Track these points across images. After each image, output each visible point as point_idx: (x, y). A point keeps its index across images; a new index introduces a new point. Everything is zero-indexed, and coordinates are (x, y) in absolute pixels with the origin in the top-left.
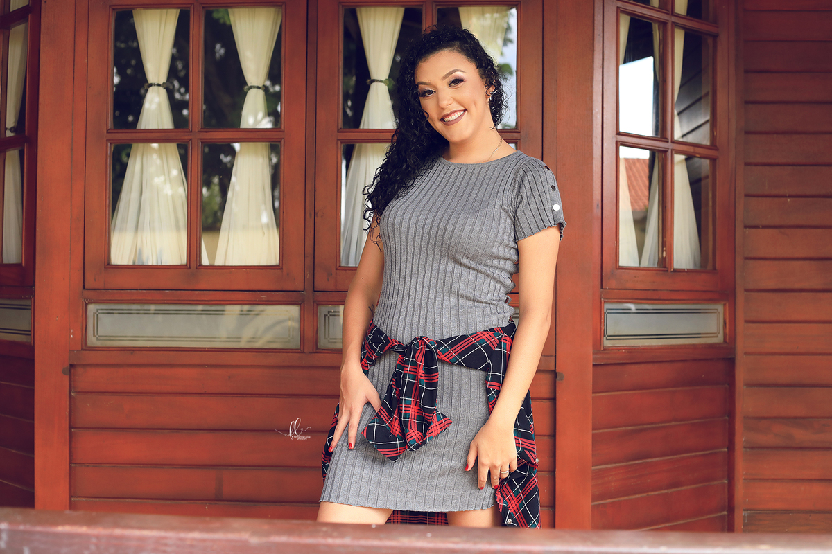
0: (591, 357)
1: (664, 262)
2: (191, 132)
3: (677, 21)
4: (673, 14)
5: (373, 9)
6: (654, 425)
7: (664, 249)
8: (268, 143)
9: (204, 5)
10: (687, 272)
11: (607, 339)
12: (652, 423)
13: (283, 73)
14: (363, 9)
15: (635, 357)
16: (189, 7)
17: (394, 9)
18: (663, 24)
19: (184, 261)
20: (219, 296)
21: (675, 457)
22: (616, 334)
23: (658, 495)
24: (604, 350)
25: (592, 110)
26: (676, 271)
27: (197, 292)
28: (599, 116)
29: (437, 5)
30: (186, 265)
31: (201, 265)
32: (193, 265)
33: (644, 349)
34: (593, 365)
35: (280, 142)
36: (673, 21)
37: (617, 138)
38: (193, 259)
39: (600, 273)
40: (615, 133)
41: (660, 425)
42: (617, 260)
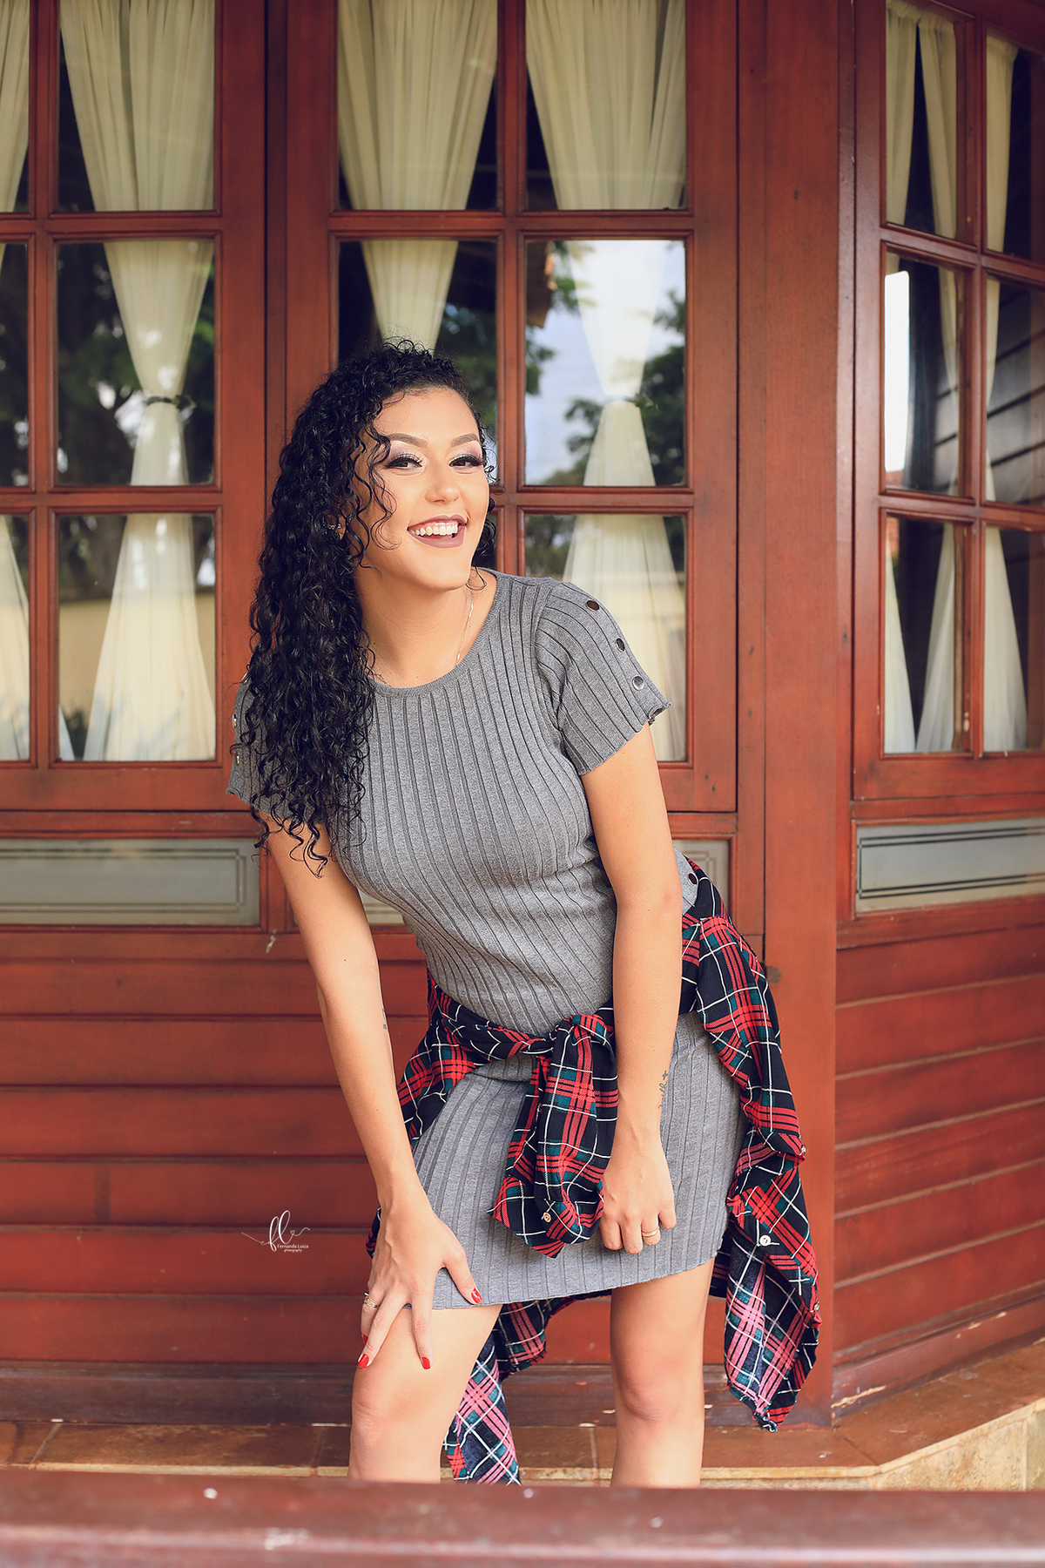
0: (834, 934)
1: (967, 740)
2: (35, 493)
3: (990, 266)
4: (983, 251)
5: (395, 243)
6: (944, 1057)
7: (967, 715)
8: (188, 516)
9: (56, 236)
10: (1008, 758)
11: (861, 898)
12: (941, 1053)
13: (218, 373)
14: (376, 244)
15: (914, 927)
16: (26, 240)
17: (439, 244)
18: (964, 272)
19: (25, 755)
20: (94, 821)
21: (983, 1114)
22: (877, 887)
23: (952, 1191)
24: (857, 919)
25: (834, 447)
26: (988, 757)
27: (51, 815)
28: (848, 460)
29: (526, 237)
30: (29, 761)
31: (58, 760)
32: (43, 760)
33: (930, 912)
34: (837, 950)
35: (214, 512)
36: (984, 265)
37: (879, 501)
38: (43, 747)
39: (849, 770)
40: (876, 491)
41: (956, 1055)
42: (880, 744)
